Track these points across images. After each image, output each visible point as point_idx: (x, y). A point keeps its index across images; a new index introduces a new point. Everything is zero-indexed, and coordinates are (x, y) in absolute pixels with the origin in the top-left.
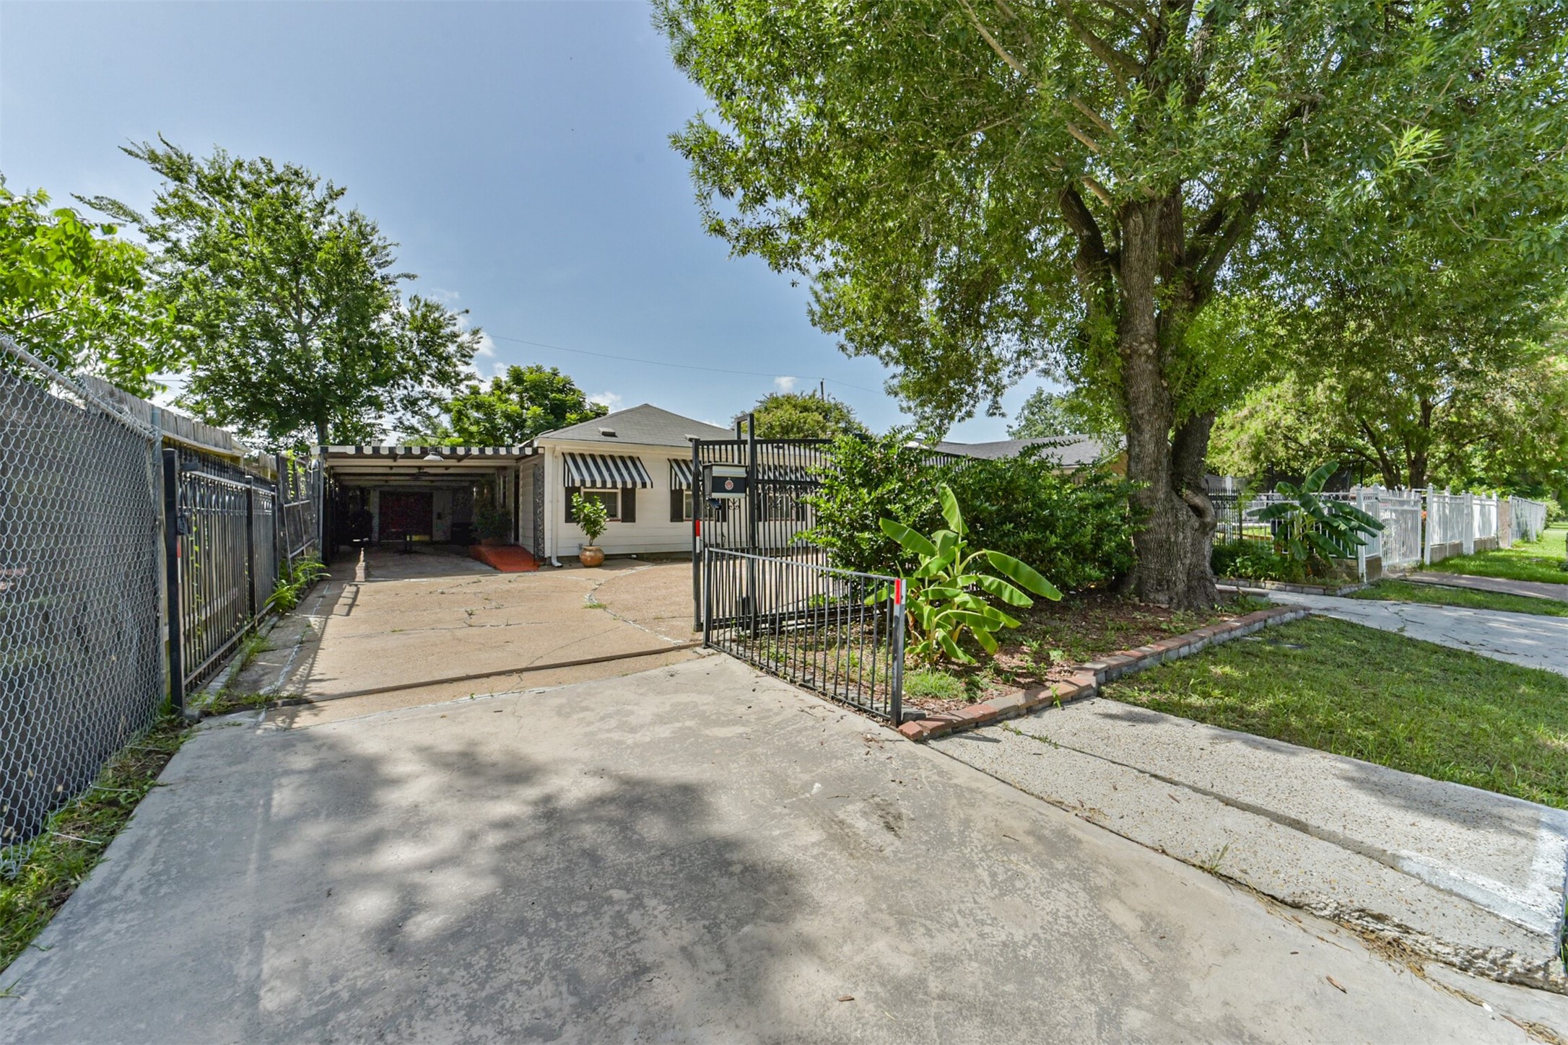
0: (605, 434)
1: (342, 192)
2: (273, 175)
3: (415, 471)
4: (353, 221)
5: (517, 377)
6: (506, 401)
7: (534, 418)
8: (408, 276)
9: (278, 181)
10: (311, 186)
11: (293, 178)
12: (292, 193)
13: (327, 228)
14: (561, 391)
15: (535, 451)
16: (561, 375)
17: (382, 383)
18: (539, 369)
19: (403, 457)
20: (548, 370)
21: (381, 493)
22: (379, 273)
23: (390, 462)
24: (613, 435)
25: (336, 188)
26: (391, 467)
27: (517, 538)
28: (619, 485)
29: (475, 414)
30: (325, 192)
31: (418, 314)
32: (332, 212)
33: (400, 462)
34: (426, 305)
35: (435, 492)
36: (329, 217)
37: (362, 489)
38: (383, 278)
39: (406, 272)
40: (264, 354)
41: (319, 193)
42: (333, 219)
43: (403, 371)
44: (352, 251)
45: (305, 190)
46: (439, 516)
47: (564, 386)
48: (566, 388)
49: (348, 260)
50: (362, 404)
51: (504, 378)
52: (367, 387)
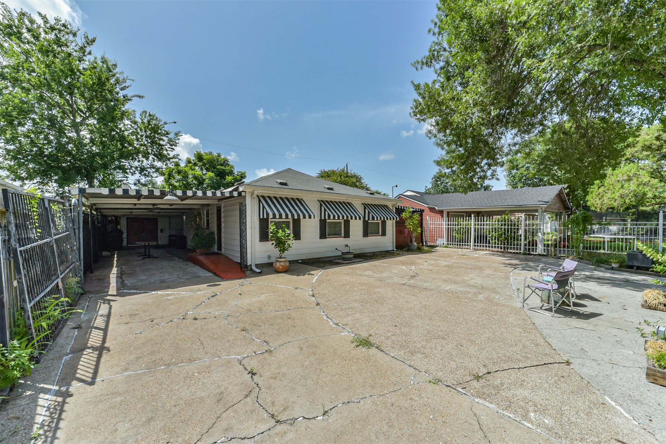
0: (281, 184)
1: (93, 41)
2: (48, 25)
3: (151, 207)
4: (104, 61)
5: (200, 157)
6: (194, 170)
7: (211, 179)
8: (139, 97)
9: (52, 29)
10: (75, 35)
11: (63, 28)
12: (63, 39)
13: (87, 63)
14: (222, 165)
15: (240, 194)
16: (222, 157)
17: (127, 158)
18: (211, 153)
19: (146, 197)
20: (215, 154)
21: (127, 218)
22: (121, 94)
23: (135, 201)
24: (285, 184)
25: (91, 38)
26: (135, 204)
27: (220, 248)
28: (290, 216)
29: (178, 177)
30: (84, 40)
31: (145, 121)
32: (90, 53)
33: (143, 201)
34: (150, 115)
35: (159, 219)
36: (89, 57)
37: (116, 217)
38: (124, 97)
39: (138, 94)
40: (52, 138)
41: (80, 40)
42: (91, 58)
43: (138, 152)
44: (104, 77)
45: (71, 37)
46: (162, 231)
47: (224, 162)
48: (225, 163)
49: (101, 83)
50: (115, 169)
51: (193, 158)
52: (118, 160)
